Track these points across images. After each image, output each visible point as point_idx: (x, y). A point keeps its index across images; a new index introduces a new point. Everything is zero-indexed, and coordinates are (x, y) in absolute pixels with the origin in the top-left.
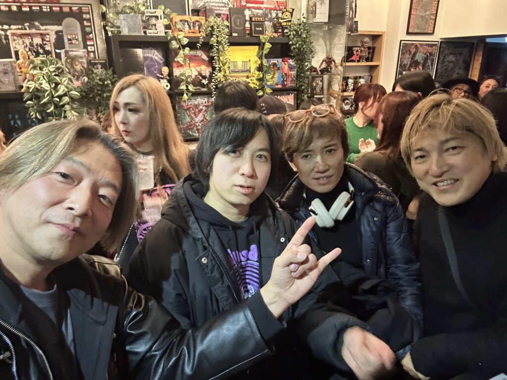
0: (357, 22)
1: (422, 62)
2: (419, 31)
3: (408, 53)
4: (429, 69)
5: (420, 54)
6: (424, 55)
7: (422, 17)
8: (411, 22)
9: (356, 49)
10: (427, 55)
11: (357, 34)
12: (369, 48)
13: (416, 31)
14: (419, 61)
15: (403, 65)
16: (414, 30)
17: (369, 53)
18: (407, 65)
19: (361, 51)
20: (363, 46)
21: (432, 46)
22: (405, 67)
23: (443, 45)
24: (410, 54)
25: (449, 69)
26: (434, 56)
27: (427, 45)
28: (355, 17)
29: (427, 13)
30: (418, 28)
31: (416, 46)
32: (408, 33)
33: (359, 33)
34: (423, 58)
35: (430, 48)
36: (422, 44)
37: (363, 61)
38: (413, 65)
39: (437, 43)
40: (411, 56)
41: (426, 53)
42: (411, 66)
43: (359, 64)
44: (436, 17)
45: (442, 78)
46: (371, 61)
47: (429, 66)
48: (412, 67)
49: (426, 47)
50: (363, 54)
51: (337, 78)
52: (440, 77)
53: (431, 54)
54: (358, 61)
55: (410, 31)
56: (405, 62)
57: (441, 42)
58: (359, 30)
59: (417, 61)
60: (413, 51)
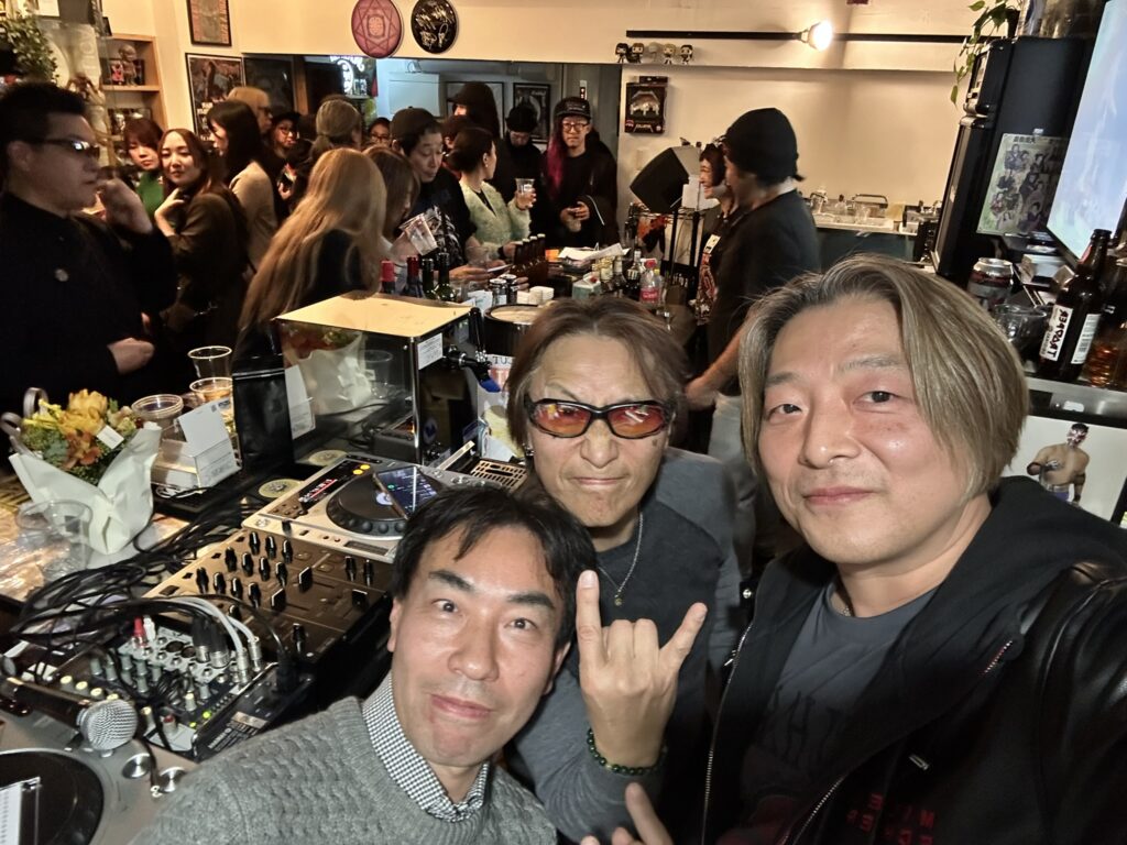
0: (107, 18)
1: (225, 89)
2: (208, 40)
3: (202, 74)
5: (220, 75)
6: (225, 78)
7: (209, 19)
8: (194, 26)
9: (115, 62)
10: (230, 79)
11: (111, 38)
12: (136, 62)
13: (205, 39)
14: (221, 87)
15: (198, 91)
16: (201, 38)
17: (137, 70)
18: (205, 91)
19: (125, 67)
20: (124, 58)
21: (233, 64)
23: (249, 64)
24: (205, 75)
28: (102, 10)
29: (215, 13)
30: (206, 35)
31: (211, 64)
32: (194, 42)
33: (114, 37)
34: (226, 83)
37: (130, 84)
38: (214, 93)
39: (240, 60)
40: (206, 79)
41: (228, 74)
42: (210, 94)
43: (126, 88)
44: (228, 19)
46: (143, 84)
48: (213, 96)
50: (129, 72)
51: (100, 111)
54: (124, 84)
55: (197, 39)
56: (201, 87)
57: (245, 59)
58: (112, 31)
59: (218, 87)
60: (209, 70)
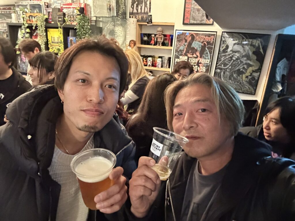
0: (151, 15)
1: (199, 49)
2: (195, 22)
3: (184, 41)
4: (208, 56)
5: (196, 42)
6: (201, 44)
7: (198, 10)
10: (204, 44)
11: (152, 24)
13: (192, 22)
14: (196, 48)
15: (179, 50)
16: (190, 22)
18: (183, 50)
22: (182, 52)
24: (186, 41)
25: (234, 59)
26: (213, 45)
27: (203, 34)
28: (150, 12)
31: (192, 35)
32: (184, 24)
34: (200, 46)
35: (207, 37)
36: (197, 33)
37: (159, 45)
38: (190, 52)
39: (215, 33)
40: (187, 44)
41: (203, 42)
42: (187, 52)
43: (155, 47)
45: (224, 66)
47: (207, 53)
48: (189, 53)
49: (202, 36)
52: (223, 65)
53: (208, 43)
55: (186, 22)
56: (181, 48)
58: (153, 21)
59: (194, 48)
60: (189, 39)
